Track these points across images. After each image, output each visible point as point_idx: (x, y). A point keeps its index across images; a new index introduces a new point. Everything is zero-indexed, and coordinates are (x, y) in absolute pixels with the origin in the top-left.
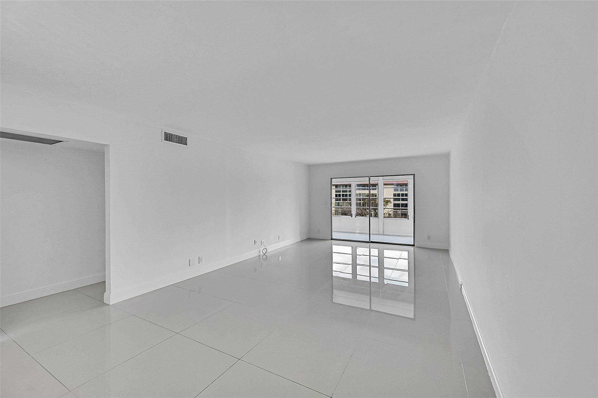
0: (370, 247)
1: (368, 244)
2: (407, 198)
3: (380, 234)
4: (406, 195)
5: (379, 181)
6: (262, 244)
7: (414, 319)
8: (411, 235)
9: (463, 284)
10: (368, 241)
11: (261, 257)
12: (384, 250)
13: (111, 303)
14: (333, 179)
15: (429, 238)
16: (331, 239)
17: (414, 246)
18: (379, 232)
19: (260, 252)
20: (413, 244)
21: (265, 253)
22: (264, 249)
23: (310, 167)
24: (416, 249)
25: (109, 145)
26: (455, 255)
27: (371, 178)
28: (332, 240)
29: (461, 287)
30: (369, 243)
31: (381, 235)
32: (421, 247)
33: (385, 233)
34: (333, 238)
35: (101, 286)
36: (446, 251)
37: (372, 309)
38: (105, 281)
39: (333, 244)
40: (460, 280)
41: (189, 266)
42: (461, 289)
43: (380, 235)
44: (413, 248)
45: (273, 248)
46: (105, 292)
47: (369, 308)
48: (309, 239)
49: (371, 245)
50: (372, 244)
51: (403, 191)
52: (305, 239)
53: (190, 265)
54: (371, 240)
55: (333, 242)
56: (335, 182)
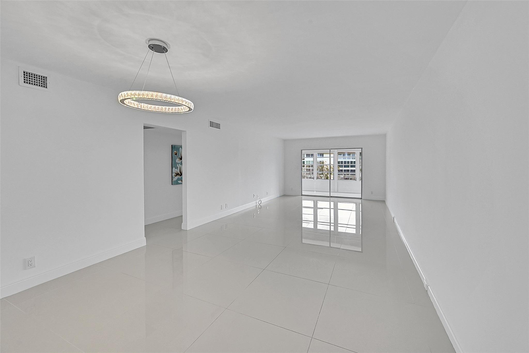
0: (330, 201)
1: (329, 198)
2: (355, 165)
4: (355, 162)
5: (334, 152)
6: (258, 198)
7: (362, 252)
8: (360, 192)
9: (395, 217)
10: (329, 196)
11: (257, 207)
12: (338, 203)
13: (188, 229)
14: (303, 151)
15: (372, 193)
16: (301, 195)
19: (256, 203)
20: (361, 197)
21: (260, 204)
22: (259, 201)
23: (285, 141)
24: (363, 201)
25: (186, 131)
26: (390, 203)
28: (302, 196)
29: (394, 219)
30: (330, 197)
31: (336, 192)
32: (366, 199)
34: (303, 194)
35: (180, 219)
36: (384, 202)
37: (331, 246)
38: (182, 216)
39: (303, 199)
40: (393, 215)
42: (394, 220)
44: (361, 200)
45: (265, 200)
46: (182, 222)
47: (329, 246)
48: (284, 196)
49: (331, 199)
51: (346, 159)
52: (282, 195)
53: (222, 209)
54: (331, 196)
55: (303, 197)
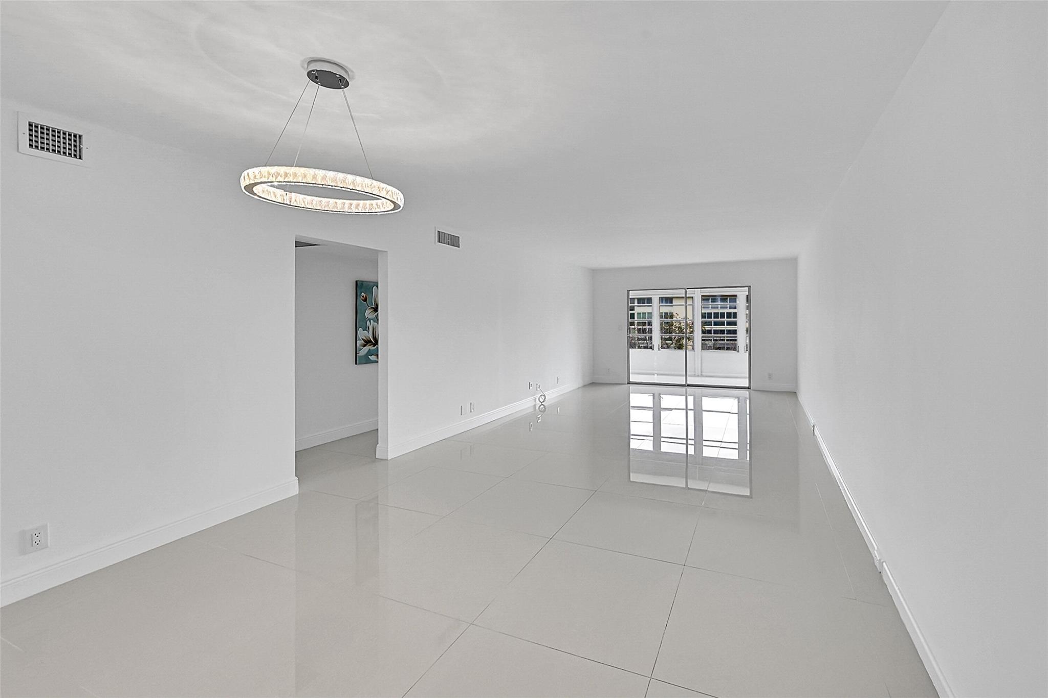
0: (686, 393)
1: (684, 389)
2: (736, 320)
3: (697, 374)
4: (735, 315)
5: (694, 294)
6: (538, 389)
7: (750, 497)
8: (745, 375)
9: (816, 424)
10: (684, 383)
11: (537, 408)
12: (703, 398)
13: (389, 456)
14: (630, 292)
15: (770, 376)
16: (628, 383)
17: (750, 389)
18: (695, 372)
19: (535, 400)
20: (748, 386)
21: (543, 402)
22: (541, 396)
23: (594, 273)
24: (752, 391)
25: (387, 252)
27: (688, 290)
28: (629, 385)
29: (814, 428)
30: (685, 386)
31: (698, 376)
32: (758, 389)
33: (703, 374)
34: (631, 380)
35: (372, 436)
36: (794, 394)
37: (689, 487)
38: (378, 429)
39: (630, 392)
40: (812, 421)
41: (461, 414)
42: (814, 431)
43: (696, 376)
44: (748, 392)
45: (552, 395)
46: (378, 443)
47: (685, 487)
48: (593, 384)
49: (688, 389)
50: (690, 389)
51: (718, 308)
52: (587, 383)
53: (463, 413)
54: (688, 383)
55: (632, 387)
56: (632, 295)
